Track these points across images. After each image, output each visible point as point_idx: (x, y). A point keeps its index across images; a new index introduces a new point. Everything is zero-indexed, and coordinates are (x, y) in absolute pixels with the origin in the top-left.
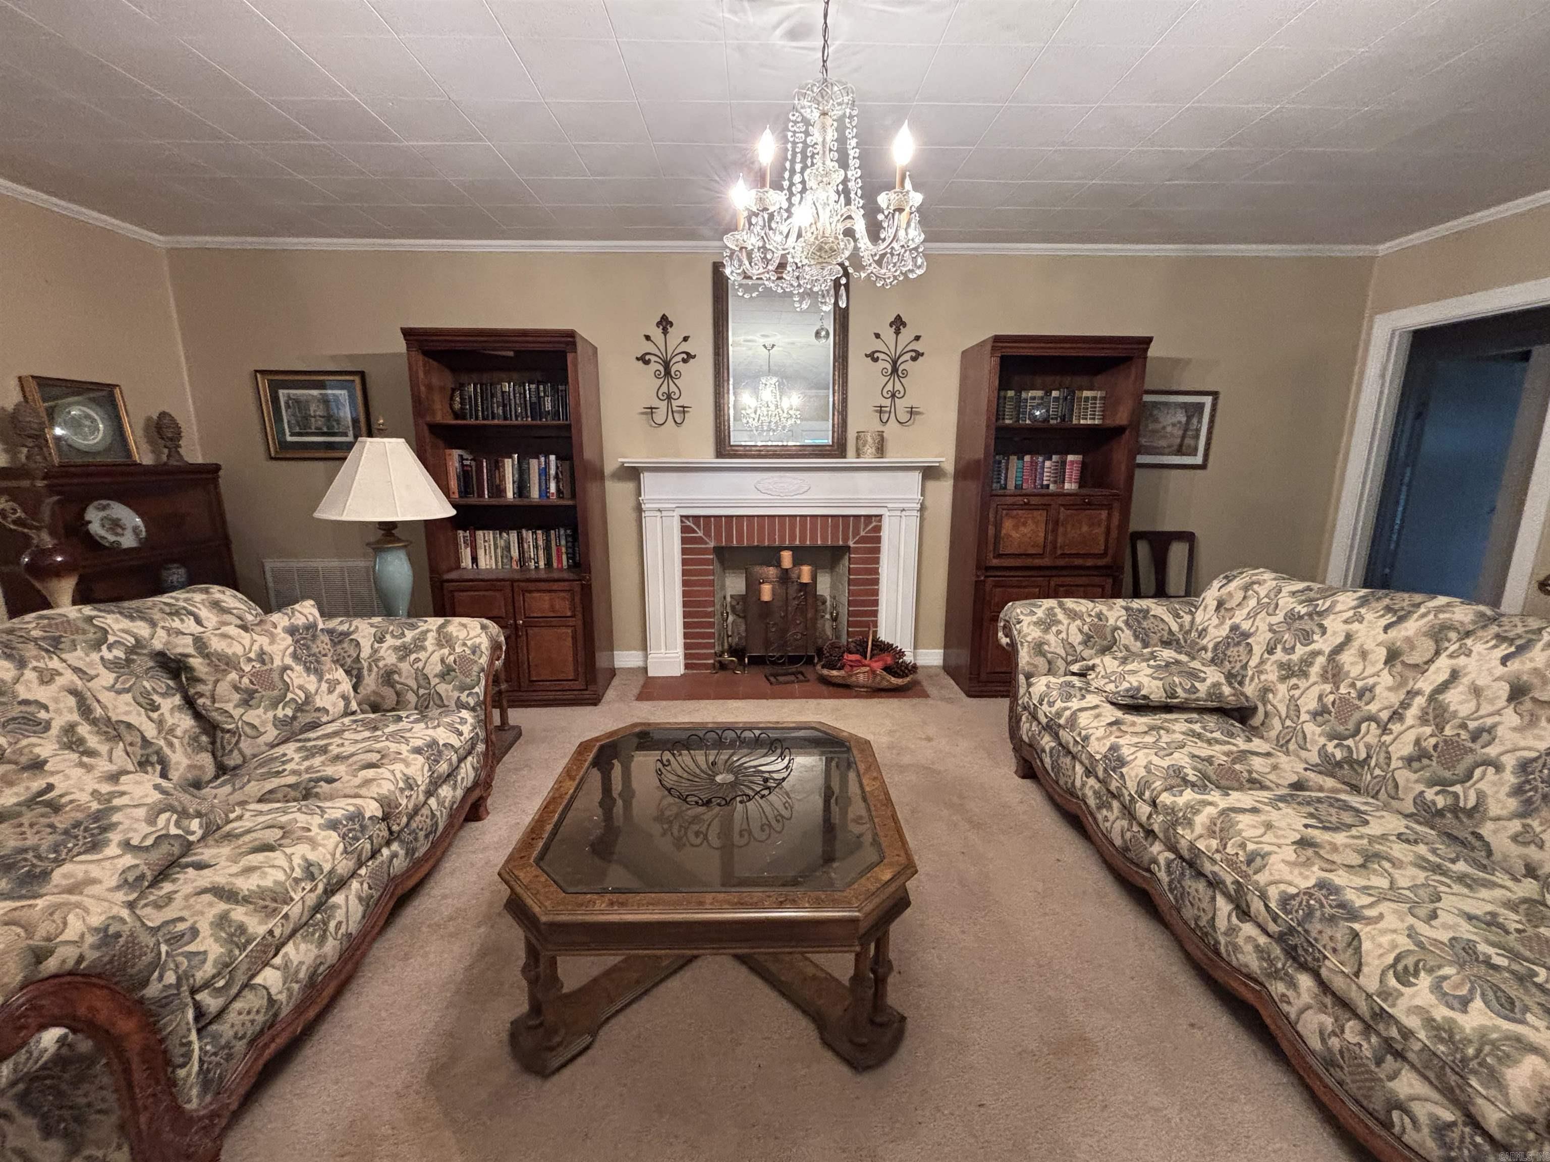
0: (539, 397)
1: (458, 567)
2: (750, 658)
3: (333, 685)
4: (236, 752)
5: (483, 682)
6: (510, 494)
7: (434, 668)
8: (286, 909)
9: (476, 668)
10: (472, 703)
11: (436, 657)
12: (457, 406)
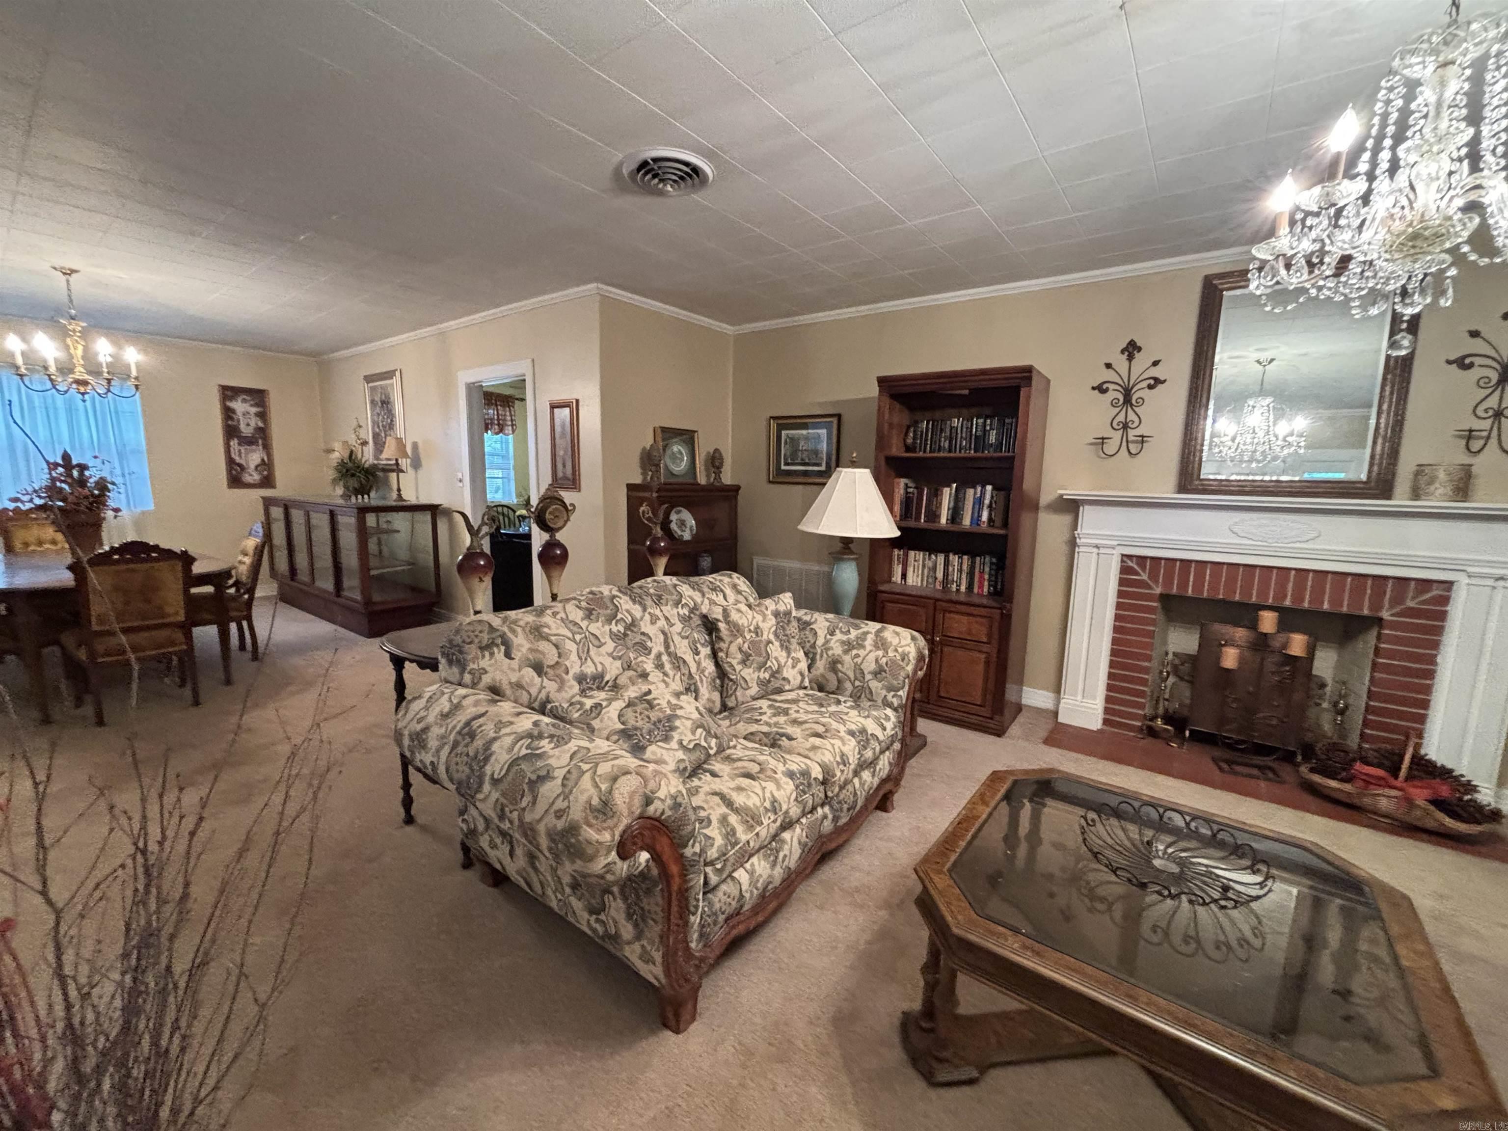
0: (985, 431)
1: (890, 581)
2: (1191, 731)
3: (796, 661)
4: (733, 697)
5: (906, 688)
6: (943, 520)
7: (869, 666)
8: (758, 829)
9: (903, 674)
10: (896, 705)
11: (872, 657)
12: (910, 441)
